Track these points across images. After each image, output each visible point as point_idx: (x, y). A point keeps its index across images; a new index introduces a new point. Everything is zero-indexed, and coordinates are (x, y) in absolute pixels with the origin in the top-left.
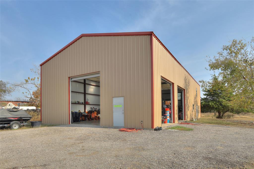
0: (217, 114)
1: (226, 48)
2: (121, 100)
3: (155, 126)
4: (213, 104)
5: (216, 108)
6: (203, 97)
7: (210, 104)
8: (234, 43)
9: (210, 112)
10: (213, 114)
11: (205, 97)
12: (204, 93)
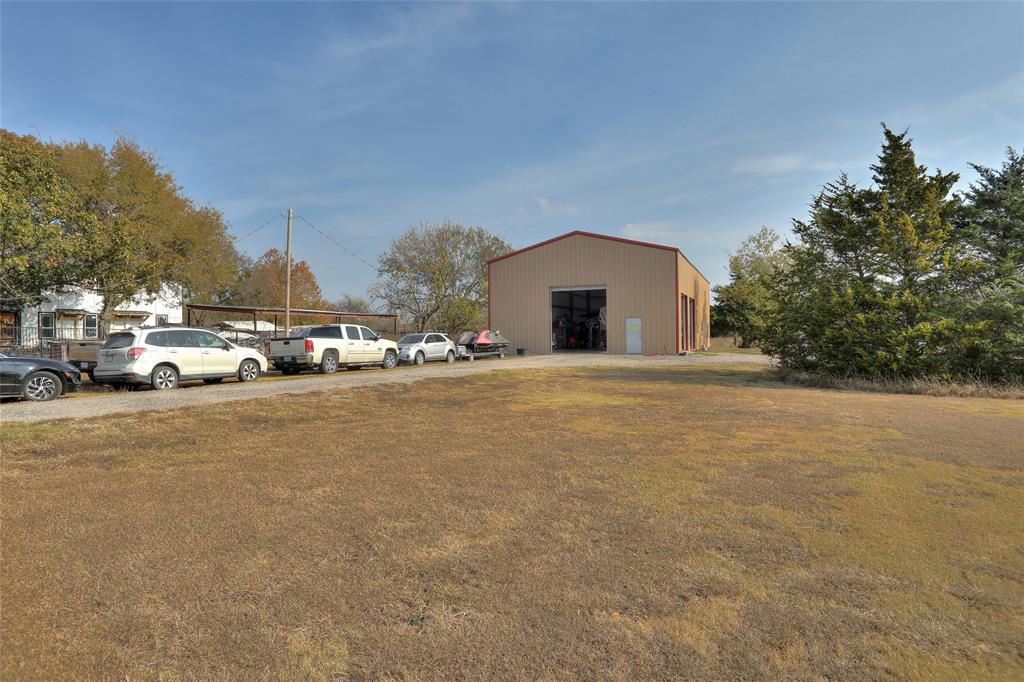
0: (740, 339)
1: (753, 240)
2: (638, 321)
3: (680, 352)
4: (733, 320)
5: (738, 329)
6: (714, 303)
7: (728, 319)
8: (764, 232)
9: (725, 335)
10: (732, 340)
11: (718, 304)
12: (716, 295)
